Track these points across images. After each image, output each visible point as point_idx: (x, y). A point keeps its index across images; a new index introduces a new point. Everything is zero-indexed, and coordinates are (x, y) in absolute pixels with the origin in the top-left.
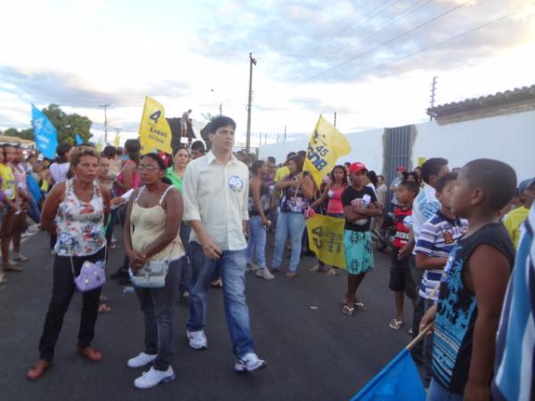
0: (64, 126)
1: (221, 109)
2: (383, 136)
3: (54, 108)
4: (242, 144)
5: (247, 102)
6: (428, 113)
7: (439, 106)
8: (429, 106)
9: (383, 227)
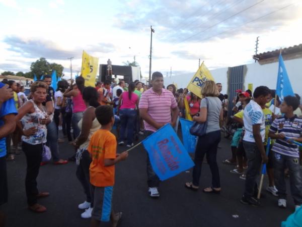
0: (48, 70)
1: (134, 58)
2: (227, 72)
3: (43, 60)
4: (147, 78)
5: (150, 54)
6: (254, 58)
7: (261, 54)
8: (255, 54)
9: (227, 124)
